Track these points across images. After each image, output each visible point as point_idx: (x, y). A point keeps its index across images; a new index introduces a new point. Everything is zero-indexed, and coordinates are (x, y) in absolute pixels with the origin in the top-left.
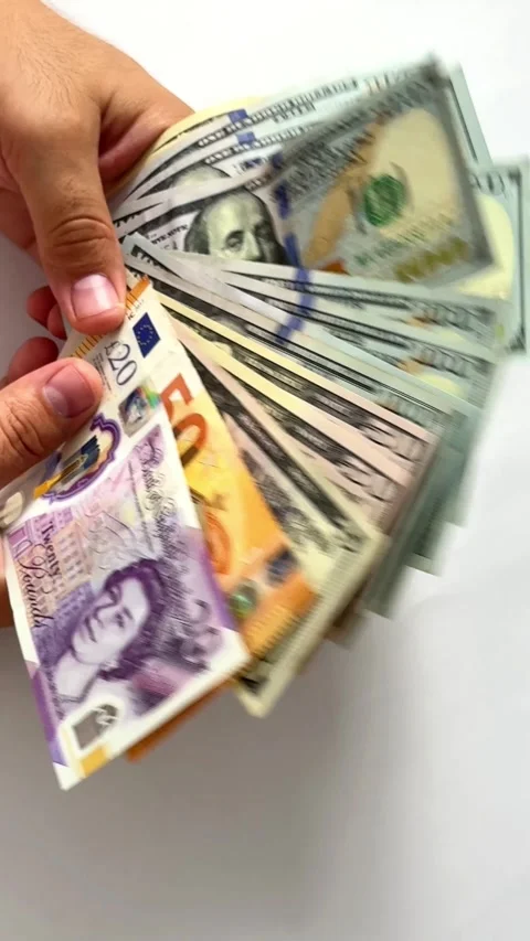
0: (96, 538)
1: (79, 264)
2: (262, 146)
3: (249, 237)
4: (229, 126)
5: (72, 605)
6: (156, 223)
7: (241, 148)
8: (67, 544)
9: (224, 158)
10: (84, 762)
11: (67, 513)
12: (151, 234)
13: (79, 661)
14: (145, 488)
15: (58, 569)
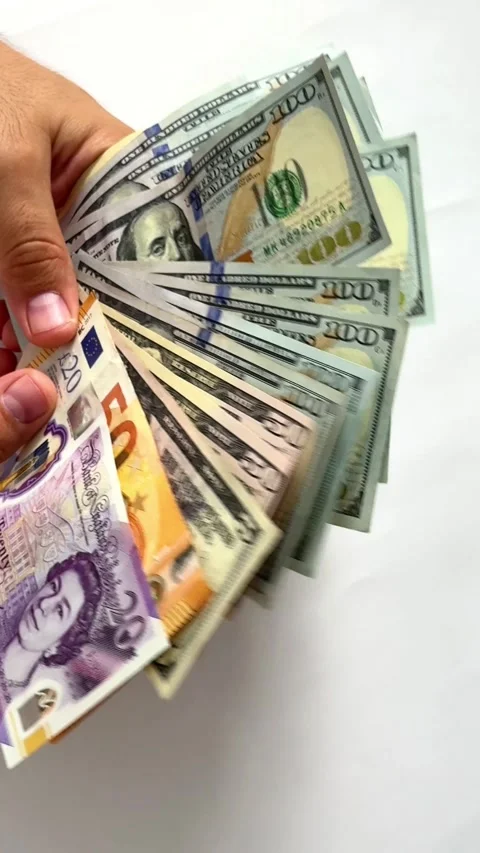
0: (41, 533)
1: (31, 284)
2: (175, 156)
3: (170, 241)
4: (146, 141)
5: (20, 595)
6: (93, 240)
7: (156, 160)
8: (16, 538)
9: (143, 172)
10: (27, 742)
11: (17, 508)
12: (91, 250)
13: (24, 648)
14: (83, 486)
15: (8, 562)
